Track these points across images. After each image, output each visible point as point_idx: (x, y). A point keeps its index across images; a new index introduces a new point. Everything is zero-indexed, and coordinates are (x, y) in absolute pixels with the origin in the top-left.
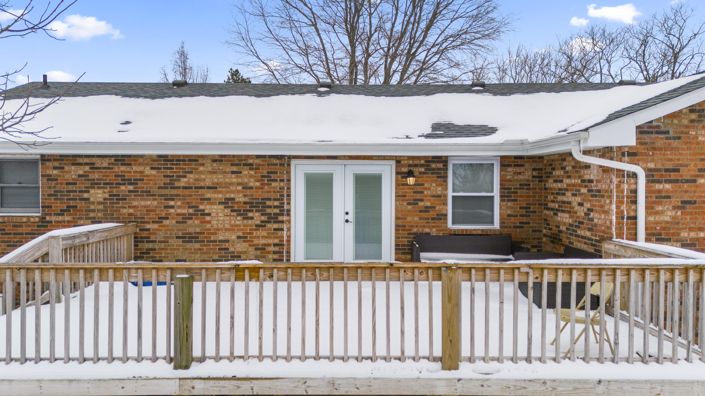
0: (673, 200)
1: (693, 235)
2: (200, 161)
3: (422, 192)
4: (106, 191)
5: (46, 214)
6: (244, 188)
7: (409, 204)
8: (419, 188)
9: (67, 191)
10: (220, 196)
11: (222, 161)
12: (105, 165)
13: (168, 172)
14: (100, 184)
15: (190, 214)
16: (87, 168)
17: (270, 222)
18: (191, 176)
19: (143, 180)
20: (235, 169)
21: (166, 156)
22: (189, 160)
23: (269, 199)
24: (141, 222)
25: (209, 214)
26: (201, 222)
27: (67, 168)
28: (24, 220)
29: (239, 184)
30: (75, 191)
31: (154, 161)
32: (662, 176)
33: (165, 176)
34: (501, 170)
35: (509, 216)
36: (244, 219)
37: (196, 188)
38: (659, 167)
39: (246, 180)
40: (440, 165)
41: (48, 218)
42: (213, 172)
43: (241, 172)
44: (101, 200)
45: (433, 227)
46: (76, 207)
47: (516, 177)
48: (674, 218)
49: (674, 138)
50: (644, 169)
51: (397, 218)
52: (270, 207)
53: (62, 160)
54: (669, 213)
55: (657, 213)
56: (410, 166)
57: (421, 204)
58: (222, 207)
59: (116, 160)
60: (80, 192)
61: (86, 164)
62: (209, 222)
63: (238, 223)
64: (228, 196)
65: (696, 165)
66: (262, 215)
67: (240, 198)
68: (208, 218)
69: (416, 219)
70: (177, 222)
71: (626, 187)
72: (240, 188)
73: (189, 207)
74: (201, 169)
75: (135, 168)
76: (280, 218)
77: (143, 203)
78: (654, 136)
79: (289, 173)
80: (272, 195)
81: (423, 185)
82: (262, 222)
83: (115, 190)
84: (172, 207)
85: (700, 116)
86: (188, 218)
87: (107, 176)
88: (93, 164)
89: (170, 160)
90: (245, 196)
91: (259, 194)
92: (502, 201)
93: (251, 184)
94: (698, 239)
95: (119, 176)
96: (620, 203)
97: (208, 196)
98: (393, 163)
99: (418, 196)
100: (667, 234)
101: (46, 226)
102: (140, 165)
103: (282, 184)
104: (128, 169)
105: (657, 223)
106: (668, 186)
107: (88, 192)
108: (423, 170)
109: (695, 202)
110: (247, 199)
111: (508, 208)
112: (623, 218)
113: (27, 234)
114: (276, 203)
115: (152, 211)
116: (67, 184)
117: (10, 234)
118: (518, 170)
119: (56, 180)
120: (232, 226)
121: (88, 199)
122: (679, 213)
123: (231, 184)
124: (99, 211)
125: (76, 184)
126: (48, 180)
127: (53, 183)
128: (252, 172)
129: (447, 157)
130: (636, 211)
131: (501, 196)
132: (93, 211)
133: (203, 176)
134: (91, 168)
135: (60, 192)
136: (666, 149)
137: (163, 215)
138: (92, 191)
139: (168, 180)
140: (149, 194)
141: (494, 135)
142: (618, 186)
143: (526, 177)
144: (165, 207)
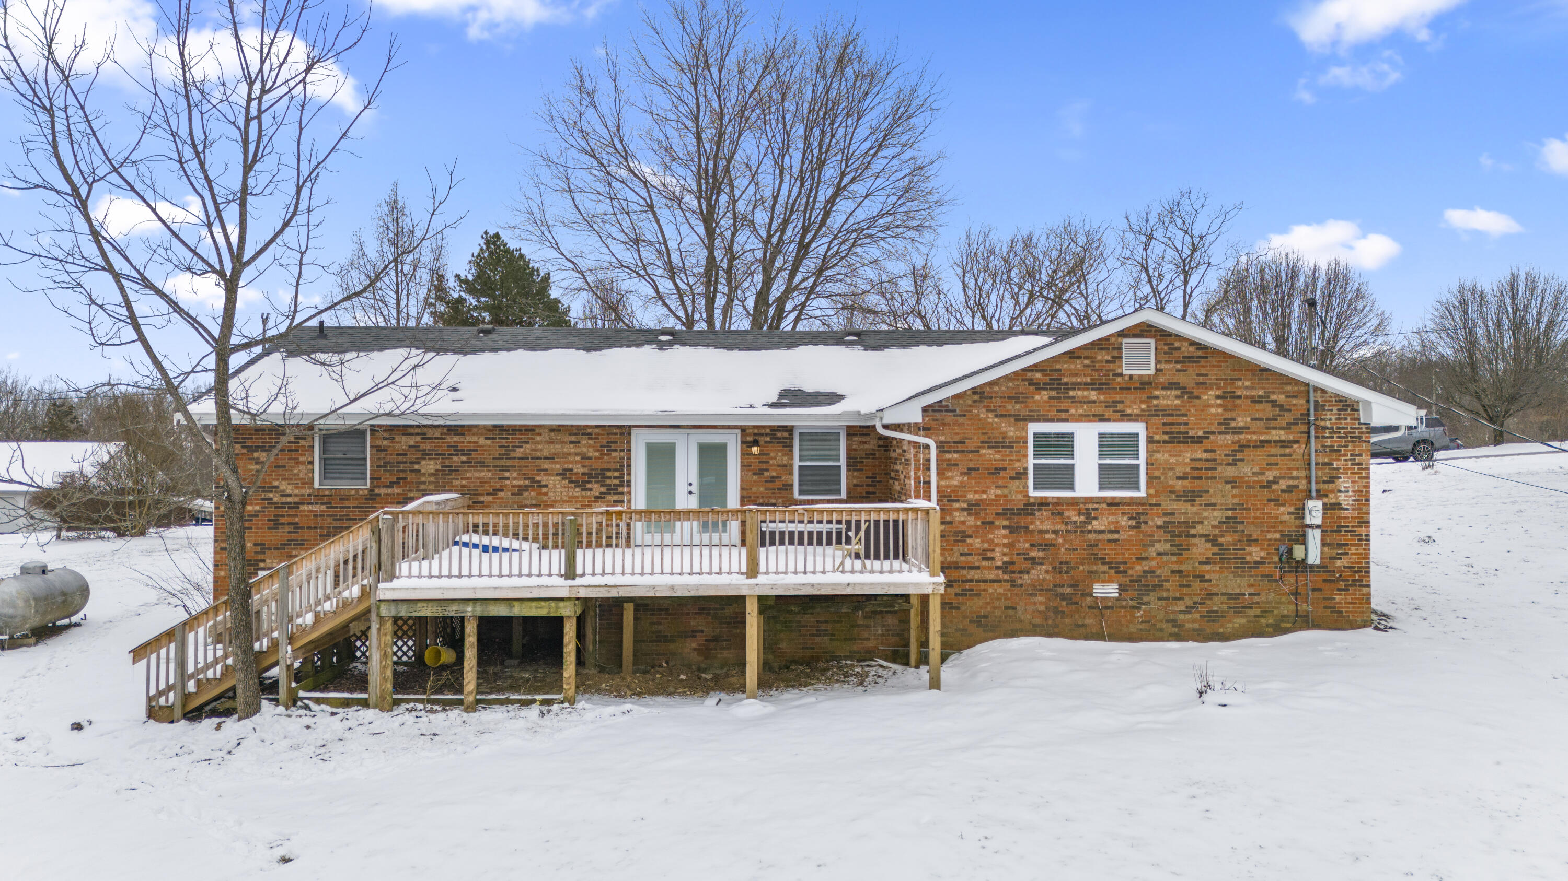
0: (960, 467)
1: (977, 496)
2: (537, 431)
3: (768, 462)
4: (438, 462)
5: (375, 487)
6: (582, 458)
7: (754, 474)
8: (764, 458)
9: (398, 463)
10: (558, 466)
11: (559, 430)
12: (437, 435)
13: (504, 442)
14: (431, 455)
15: (526, 486)
16: (418, 439)
17: (610, 494)
18: (528, 446)
19: (477, 450)
20: (573, 438)
21: (502, 426)
22: (526, 430)
23: (609, 470)
24: (475, 494)
25: (546, 486)
26: (538, 494)
27: (397, 439)
28: (353, 492)
29: (577, 454)
30: (406, 463)
31: (489, 430)
32: (951, 447)
33: (500, 447)
34: (847, 440)
35: (855, 485)
36: (582, 490)
37: (532, 458)
38: (949, 439)
39: (585, 450)
40: (786, 434)
41: (376, 491)
42: (551, 442)
43: (579, 442)
44: (433, 471)
45: (779, 497)
46: (406, 479)
47: (862, 447)
48: (962, 482)
49: (960, 416)
50: (936, 442)
51: (742, 489)
52: (609, 478)
53: (393, 430)
54: (958, 478)
55: (948, 478)
56: (755, 435)
57: (766, 474)
58: (559, 478)
59: (448, 430)
60: (411, 463)
61: (418, 434)
62: (546, 494)
63: (576, 494)
64: (566, 466)
65: (979, 438)
66: (602, 486)
67: (578, 469)
68: (545, 490)
69: (762, 489)
70: (512, 494)
71: (922, 456)
72: (578, 458)
73: (525, 479)
74: (538, 438)
75: (469, 438)
76: (620, 489)
77: (477, 475)
78: (944, 413)
79: (629, 442)
80: (612, 466)
81: (768, 454)
82: (601, 493)
83: (447, 461)
84: (508, 478)
85: (981, 397)
86: (524, 490)
87: (440, 447)
88: (425, 434)
89: (505, 430)
90: (584, 466)
91: (598, 465)
92: (848, 470)
93: (590, 454)
94: (981, 500)
95: (452, 446)
96: (917, 470)
97: (546, 466)
98: (738, 432)
99: (764, 466)
100: (956, 496)
101: (375, 499)
102: (474, 435)
103: (622, 454)
104: (462, 439)
105: (947, 487)
106: (956, 456)
107: (419, 463)
108: (768, 439)
109: (978, 469)
110: (585, 470)
111: (854, 477)
112: (920, 483)
113: (354, 507)
114: (616, 474)
115: (485, 482)
116: (397, 455)
117: (336, 507)
118: (864, 439)
119: (386, 451)
120: (570, 498)
121: (419, 471)
122: (966, 478)
123: (570, 454)
124: (430, 483)
125: (406, 455)
126: (377, 451)
127: (382, 455)
128: (591, 442)
129: (793, 426)
130: (930, 476)
131: (848, 466)
132: (424, 483)
133: (540, 447)
134: (423, 438)
135: (389, 463)
136: (954, 424)
137: (498, 487)
138: (423, 462)
139: (503, 451)
140: (483, 465)
141: (838, 405)
142: (915, 456)
143: (872, 447)
144: (500, 479)
